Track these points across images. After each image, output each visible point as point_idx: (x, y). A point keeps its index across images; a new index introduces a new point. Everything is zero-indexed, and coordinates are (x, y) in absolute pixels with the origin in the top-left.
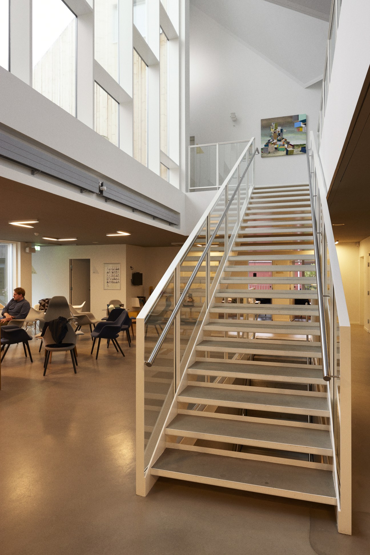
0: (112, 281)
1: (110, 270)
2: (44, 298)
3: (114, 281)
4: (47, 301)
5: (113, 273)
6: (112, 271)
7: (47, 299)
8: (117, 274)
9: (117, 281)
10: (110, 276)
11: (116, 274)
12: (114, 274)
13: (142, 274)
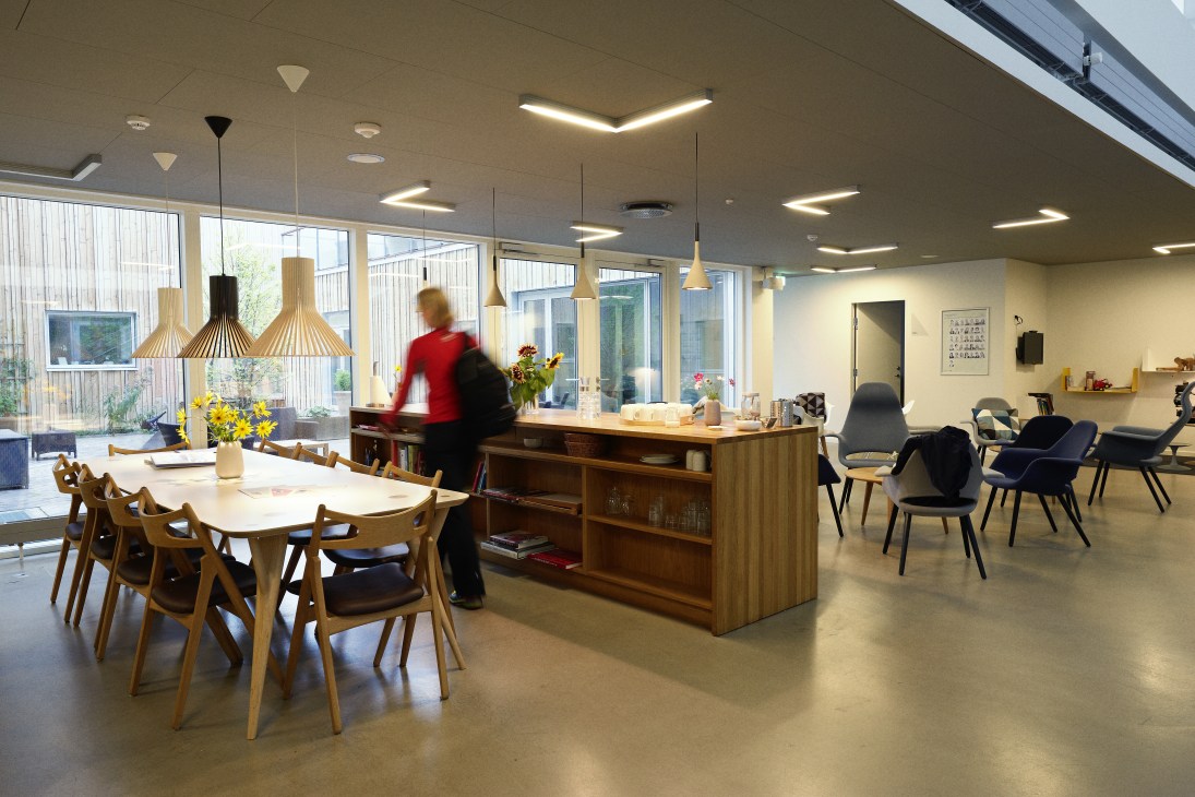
0: (964, 352)
1: (957, 324)
2: (806, 392)
3: (969, 352)
4: (810, 398)
5: (966, 332)
6: (964, 327)
7: (809, 394)
8: (979, 335)
9: (979, 352)
10: (959, 339)
11: (975, 336)
12: (968, 335)
13: (1042, 335)
